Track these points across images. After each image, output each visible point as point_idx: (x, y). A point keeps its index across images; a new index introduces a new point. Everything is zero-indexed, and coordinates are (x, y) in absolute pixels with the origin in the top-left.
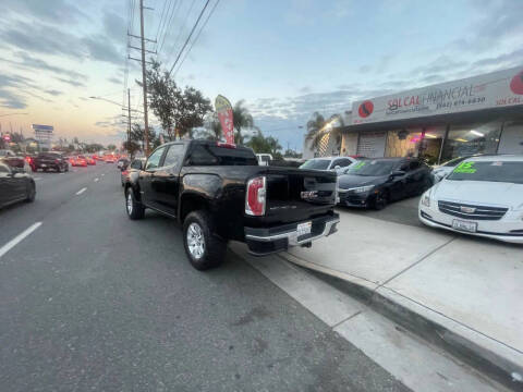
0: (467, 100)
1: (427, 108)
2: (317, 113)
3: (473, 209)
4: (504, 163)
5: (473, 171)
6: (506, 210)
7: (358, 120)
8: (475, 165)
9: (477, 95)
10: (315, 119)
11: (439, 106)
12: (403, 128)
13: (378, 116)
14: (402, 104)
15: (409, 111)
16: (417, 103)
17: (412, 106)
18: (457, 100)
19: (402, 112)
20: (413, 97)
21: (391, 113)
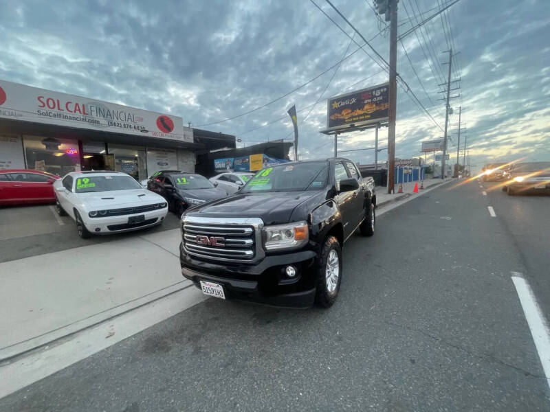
0: (133, 126)
12: (53, 136)
14: (63, 106)
15: (70, 118)
16: (84, 113)
17: (77, 114)
18: (126, 123)
19: (66, 117)
20: (77, 104)
21: (47, 114)
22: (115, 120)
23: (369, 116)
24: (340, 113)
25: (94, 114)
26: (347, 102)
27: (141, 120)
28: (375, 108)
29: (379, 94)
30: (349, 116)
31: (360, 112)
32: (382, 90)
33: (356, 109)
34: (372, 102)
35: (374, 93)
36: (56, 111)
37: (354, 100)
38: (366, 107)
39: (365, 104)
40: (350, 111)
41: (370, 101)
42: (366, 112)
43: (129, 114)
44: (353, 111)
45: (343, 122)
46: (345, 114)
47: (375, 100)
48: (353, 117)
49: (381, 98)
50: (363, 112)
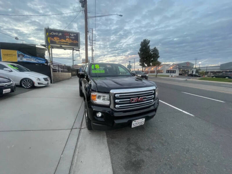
23: (69, 44)
24: (53, 38)
26: (57, 34)
28: (71, 41)
29: (73, 36)
30: (58, 41)
31: (64, 41)
32: (74, 34)
33: (62, 39)
34: (70, 38)
35: (70, 34)
37: (60, 34)
38: (67, 39)
39: (66, 38)
40: (59, 39)
41: (69, 37)
42: (67, 42)
44: (60, 39)
45: (55, 43)
46: (56, 39)
47: (71, 37)
48: (60, 42)
49: (74, 38)
50: (65, 41)
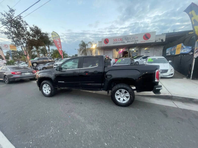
0: (134, 41)
1: (124, 42)
2: (82, 41)
3: (162, 71)
4: (158, 58)
5: (152, 61)
6: (168, 70)
7: (104, 45)
8: (152, 59)
9: (136, 39)
10: (82, 43)
11: (128, 42)
12: (117, 48)
13: (110, 44)
14: (118, 40)
15: (119, 43)
16: (122, 40)
17: (120, 41)
18: (132, 40)
19: (118, 43)
20: (120, 39)
21: (115, 43)
22: (129, 40)
25: (124, 40)
27: (137, 38)
36: (116, 42)
43: (134, 37)
